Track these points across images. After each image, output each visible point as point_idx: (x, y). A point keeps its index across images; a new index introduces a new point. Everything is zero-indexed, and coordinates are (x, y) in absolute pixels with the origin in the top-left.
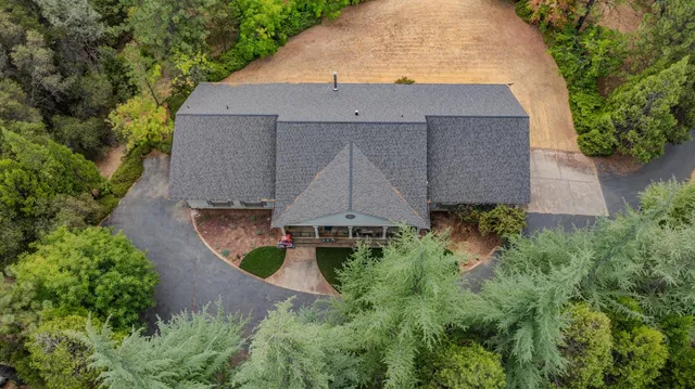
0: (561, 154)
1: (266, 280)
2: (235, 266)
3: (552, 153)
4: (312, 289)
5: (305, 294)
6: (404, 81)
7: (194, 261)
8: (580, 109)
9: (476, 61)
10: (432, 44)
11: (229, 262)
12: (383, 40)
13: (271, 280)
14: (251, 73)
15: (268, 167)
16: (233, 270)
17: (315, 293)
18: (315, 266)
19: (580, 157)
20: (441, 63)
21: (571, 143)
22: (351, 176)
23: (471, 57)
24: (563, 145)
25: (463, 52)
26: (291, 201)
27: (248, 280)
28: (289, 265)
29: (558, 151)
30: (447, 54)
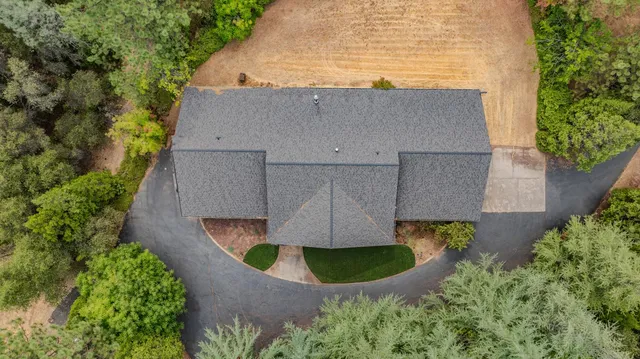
0: (518, 151)
1: (265, 272)
2: (240, 260)
3: (510, 151)
4: (301, 279)
5: (296, 283)
6: (382, 85)
7: (206, 256)
8: (545, 107)
9: (456, 40)
10: (413, 16)
11: (235, 257)
12: (363, 9)
13: (268, 272)
14: (230, 54)
15: (260, 193)
16: (240, 264)
17: (303, 282)
18: (302, 259)
19: (534, 153)
20: (420, 42)
21: (529, 139)
22: (332, 215)
23: (451, 34)
24: (521, 142)
25: (445, 27)
26: (281, 224)
27: (251, 273)
28: (283, 260)
29: (516, 147)
30: (427, 29)
